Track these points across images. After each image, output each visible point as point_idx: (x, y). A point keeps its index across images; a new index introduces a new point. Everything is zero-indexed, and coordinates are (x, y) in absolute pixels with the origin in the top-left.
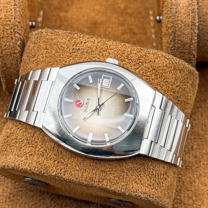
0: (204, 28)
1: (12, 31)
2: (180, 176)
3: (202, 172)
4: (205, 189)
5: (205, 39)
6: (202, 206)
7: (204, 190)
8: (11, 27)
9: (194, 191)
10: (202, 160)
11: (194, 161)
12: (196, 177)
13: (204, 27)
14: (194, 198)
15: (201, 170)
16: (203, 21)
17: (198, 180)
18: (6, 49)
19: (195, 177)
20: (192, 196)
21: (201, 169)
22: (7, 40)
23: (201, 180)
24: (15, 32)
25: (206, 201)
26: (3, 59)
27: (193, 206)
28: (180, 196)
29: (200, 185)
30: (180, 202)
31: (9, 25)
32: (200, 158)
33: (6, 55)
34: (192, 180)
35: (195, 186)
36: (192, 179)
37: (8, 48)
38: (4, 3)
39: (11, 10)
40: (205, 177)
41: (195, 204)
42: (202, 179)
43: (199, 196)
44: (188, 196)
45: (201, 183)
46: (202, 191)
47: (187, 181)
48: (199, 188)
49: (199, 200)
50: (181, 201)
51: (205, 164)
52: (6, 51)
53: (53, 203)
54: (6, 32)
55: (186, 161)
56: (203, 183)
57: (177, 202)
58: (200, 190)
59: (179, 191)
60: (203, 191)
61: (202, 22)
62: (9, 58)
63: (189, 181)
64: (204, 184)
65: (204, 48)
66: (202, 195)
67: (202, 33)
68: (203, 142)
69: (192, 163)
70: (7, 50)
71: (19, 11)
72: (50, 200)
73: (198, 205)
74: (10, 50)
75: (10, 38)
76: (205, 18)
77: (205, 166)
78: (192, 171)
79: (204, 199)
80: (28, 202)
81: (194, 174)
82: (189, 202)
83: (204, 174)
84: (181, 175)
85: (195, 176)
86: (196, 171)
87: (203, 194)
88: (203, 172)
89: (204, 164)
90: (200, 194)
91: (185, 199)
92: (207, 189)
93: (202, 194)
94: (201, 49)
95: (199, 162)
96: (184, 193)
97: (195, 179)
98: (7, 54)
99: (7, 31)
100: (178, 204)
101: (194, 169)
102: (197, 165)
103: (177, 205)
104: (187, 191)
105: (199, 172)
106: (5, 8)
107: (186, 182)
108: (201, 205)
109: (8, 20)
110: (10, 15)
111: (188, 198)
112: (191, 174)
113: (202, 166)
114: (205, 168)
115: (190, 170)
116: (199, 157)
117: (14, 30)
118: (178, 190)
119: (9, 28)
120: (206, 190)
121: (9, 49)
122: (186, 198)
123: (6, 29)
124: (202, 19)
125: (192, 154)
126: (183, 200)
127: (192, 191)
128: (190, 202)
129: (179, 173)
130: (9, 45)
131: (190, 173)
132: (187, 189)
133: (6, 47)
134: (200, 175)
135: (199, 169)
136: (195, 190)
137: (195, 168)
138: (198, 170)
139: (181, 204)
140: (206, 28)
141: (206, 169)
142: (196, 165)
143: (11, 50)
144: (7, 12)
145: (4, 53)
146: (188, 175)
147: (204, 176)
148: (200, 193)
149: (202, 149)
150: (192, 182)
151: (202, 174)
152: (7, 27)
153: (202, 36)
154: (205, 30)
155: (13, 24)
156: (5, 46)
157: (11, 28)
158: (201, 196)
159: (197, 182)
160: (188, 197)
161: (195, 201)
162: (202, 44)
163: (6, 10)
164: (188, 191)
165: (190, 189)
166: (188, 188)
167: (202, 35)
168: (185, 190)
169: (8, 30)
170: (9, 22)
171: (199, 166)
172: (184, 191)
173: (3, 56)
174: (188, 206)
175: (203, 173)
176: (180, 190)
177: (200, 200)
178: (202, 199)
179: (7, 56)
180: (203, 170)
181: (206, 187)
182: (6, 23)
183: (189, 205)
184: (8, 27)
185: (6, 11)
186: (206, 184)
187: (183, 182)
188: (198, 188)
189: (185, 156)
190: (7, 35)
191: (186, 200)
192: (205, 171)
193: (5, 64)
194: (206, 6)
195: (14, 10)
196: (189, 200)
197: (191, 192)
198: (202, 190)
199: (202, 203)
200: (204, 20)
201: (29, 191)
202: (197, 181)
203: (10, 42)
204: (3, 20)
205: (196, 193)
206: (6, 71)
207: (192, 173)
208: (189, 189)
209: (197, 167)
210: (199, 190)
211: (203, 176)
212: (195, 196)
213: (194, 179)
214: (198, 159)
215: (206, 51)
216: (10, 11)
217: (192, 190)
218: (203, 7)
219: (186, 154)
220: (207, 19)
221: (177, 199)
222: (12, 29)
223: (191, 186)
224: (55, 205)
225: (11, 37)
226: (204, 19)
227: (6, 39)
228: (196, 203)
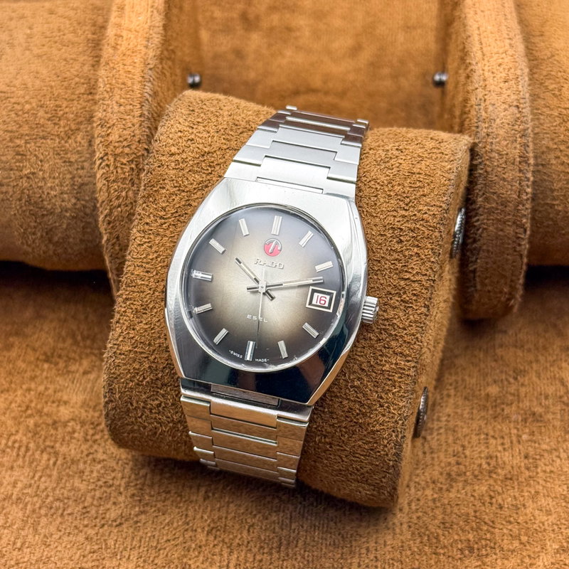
0: (545, 180)
1: (133, 166)
2: (492, 494)
3: (541, 488)
4: (548, 520)
5: (547, 204)
6: (541, 554)
7: (546, 523)
8: (131, 158)
9: (524, 524)
10: (541, 463)
11: (523, 464)
12: (528, 496)
13: (545, 178)
14: (524, 539)
15: (538, 483)
16: (542, 165)
17: (533, 501)
18: (119, 206)
19: (527, 498)
20: (520, 534)
21: (538, 480)
22: (121, 186)
23: (539, 503)
24: (140, 169)
25: (551, 546)
26: (112, 227)
27: (521, 554)
28: (492, 533)
29: (537, 512)
30: (492, 545)
31: (127, 154)
32: (536, 459)
33: (121, 219)
34: (518, 502)
35: (526, 515)
36: (520, 501)
37: (123, 203)
38: (119, 112)
39: (133, 125)
40: (548, 496)
41: (527, 550)
42: (543, 502)
43: (535, 535)
44: (511, 533)
45: (538, 510)
46: (541, 525)
47: (508, 504)
48: (535, 519)
49: (535, 543)
50: (495, 544)
51: (548, 470)
52: (119, 209)
53: (211, 538)
54: (122, 168)
55: (504, 463)
56: (544, 509)
57: (486, 545)
58: (537, 522)
59: (491, 524)
60: (543, 525)
61: (540, 167)
62: (126, 225)
63: (512, 505)
64: (547, 511)
65: (545, 224)
66: (541, 532)
67: (541, 189)
68: (543, 428)
69: (519, 467)
70: (122, 207)
71: (148, 127)
72: (206, 532)
73: (534, 552)
74: (128, 208)
75: (128, 182)
76: (545, 157)
77: (548, 475)
78: (519, 485)
79: (547, 540)
80: (159, 536)
81: (522, 491)
82: (512, 546)
83: (545, 491)
84: (494, 491)
85: (526, 494)
86: (528, 485)
87: (545, 530)
88: (544, 487)
89: (545, 472)
90: (536, 530)
91: (503, 540)
92: (552, 522)
93: (542, 529)
94: (538, 225)
95: (534, 467)
96: (501, 527)
97: (526, 501)
98: (122, 216)
99: (123, 166)
100: (488, 549)
101: (523, 480)
102: (531, 474)
103: (486, 550)
104: (508, 524)
105: (534, 487)
106: (121, 122)
107: (506, 506)
108: (539, 552)
109: (126, 145)
110: (130, 134)
111: (510, 538)
112: (516, 490)
113: (541, 474)
114: (548, 479)
115: (513, 483)
116: (534, 456)
117: (137, 165)
118: (489, 522)
119: (128, 161)
120: (550, 522)
121: (127, 206)
122: (506, 537)
123: (122, 164)
124: (539, 160)
125: (518, 450)
126: (500, 541)
127: (518, 523)
128: (514, 545)
129: (489, 488)
130: (127, 197)
131: (513, 488)
132: (508, 519)
133: (121, 200)
134: (536, 492)
135: (534, 481)
136: (526, 523)
137: (525, 479)
138: (532, 482)
139: (494, 548)
140: (548, 180)
141: (549, 482)
142: (527, 473)
143: (130, 206)
144: (125, 129)
145: (116, 213)
146: (509, 492)
147: (546, 494)
148: (538, 528)
149: (540, 441)
150: (519, 506)
151: (540, 491)
152: (122, 160)
153: (541, 196)
154: (547, 183)
155: (135, 154)
156: (118, 198)
157: (132, 161)
158: (540, 534)
159: (529, 507)
160: (511, 535)
161: (527, 545)
162: (540, 215)
163: (124, 125)
164: (510, 522)
165: (515, 519)
166: (510, 516)
167: (539, 195)
168: (504, 523)
169: (125, 164)
170: (128, 149)
171: (535, 474)
172: (502, 524)
173: (115, 220)
174: (510, 553)
175: (543, 489)
176: (493, 522)
177: (537, 542)
178: (541, 540)
179: (123, 221)
180: (544, 483)
181: (549, 517)
182: (121, 150)
183: (513, 551)
184: (124, 158)
185: (122, 126)
186: (550, 511)
187: (500, 505)
188: (532, 518)
189: (503, 454)
190: (123, 176)
191: (505, 541)
192: (549, 485)
193: (118, 238)
194: (548, 133)
195: (138, 125)
196: (514, 542)
197: (516, 527)
198: (540, 522)
199: (543, 548)
200: (543, 163)
201: (161, 514)
202: (530, 503)
203: (129, 189)
204: (117, 144)
205: (528, 528)
206: (119, 256)
207: (518, 488)
208: (512, 519)
209: (530, 477)
210: (535, 523)
211: (544, 496)
212: (526, 534)
213: (524, 500)
214: (531, 461)
215: (550, 230)
216: (130, 127)
217: (519, 521)
218: (541, 135)
219: (504, 449)
220: (549, 161)
221: (486, 539)
222: (134, 163)
223: (517, 513)
224: (216, 542)
225: (132, 179)
226: (545, 159)
227: (119, 184)
228: (528, 547)
